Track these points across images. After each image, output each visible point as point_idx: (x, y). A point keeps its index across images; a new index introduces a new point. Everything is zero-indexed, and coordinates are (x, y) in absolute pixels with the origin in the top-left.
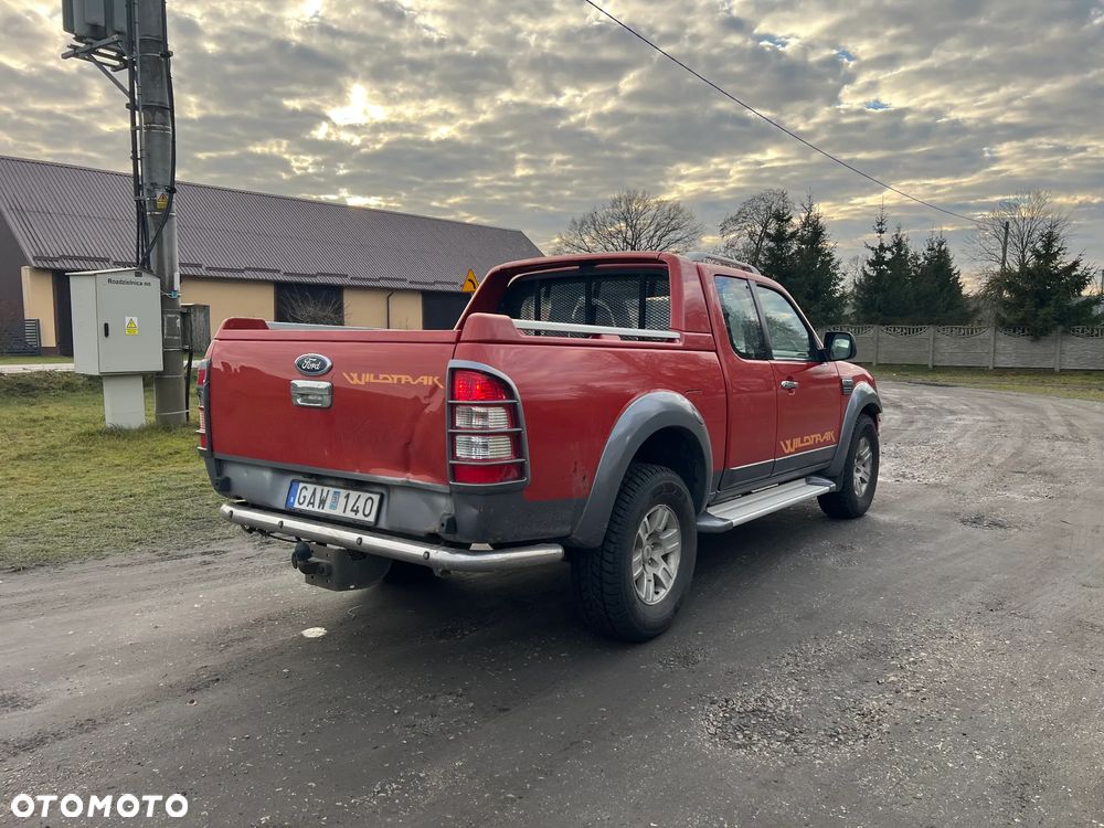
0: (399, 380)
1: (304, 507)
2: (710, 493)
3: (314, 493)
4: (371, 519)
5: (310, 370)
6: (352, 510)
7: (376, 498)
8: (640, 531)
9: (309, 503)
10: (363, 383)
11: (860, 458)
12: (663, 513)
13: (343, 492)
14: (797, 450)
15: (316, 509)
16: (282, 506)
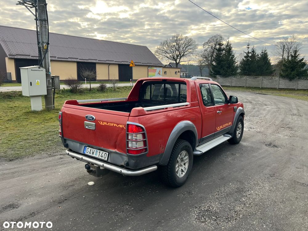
0: (114, 125)
1: (88, 154)
2: (197, 145)
3: (91, 150)
4: (106, 159)
5: (89, 119)
6: (101, 156)
7: (107, 153)
8: (178, 159)
9: (89, 153)
10: (104, 124)
11: (239, 127)
12: (184, 153)
13: (99, 151)
14: (221, 129)
15: (91, 155)
16: (82, 152)
